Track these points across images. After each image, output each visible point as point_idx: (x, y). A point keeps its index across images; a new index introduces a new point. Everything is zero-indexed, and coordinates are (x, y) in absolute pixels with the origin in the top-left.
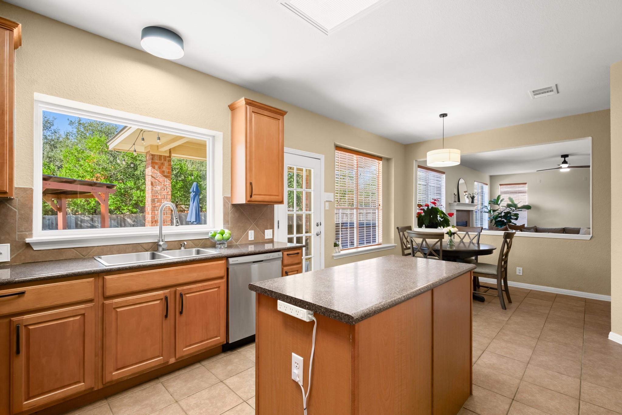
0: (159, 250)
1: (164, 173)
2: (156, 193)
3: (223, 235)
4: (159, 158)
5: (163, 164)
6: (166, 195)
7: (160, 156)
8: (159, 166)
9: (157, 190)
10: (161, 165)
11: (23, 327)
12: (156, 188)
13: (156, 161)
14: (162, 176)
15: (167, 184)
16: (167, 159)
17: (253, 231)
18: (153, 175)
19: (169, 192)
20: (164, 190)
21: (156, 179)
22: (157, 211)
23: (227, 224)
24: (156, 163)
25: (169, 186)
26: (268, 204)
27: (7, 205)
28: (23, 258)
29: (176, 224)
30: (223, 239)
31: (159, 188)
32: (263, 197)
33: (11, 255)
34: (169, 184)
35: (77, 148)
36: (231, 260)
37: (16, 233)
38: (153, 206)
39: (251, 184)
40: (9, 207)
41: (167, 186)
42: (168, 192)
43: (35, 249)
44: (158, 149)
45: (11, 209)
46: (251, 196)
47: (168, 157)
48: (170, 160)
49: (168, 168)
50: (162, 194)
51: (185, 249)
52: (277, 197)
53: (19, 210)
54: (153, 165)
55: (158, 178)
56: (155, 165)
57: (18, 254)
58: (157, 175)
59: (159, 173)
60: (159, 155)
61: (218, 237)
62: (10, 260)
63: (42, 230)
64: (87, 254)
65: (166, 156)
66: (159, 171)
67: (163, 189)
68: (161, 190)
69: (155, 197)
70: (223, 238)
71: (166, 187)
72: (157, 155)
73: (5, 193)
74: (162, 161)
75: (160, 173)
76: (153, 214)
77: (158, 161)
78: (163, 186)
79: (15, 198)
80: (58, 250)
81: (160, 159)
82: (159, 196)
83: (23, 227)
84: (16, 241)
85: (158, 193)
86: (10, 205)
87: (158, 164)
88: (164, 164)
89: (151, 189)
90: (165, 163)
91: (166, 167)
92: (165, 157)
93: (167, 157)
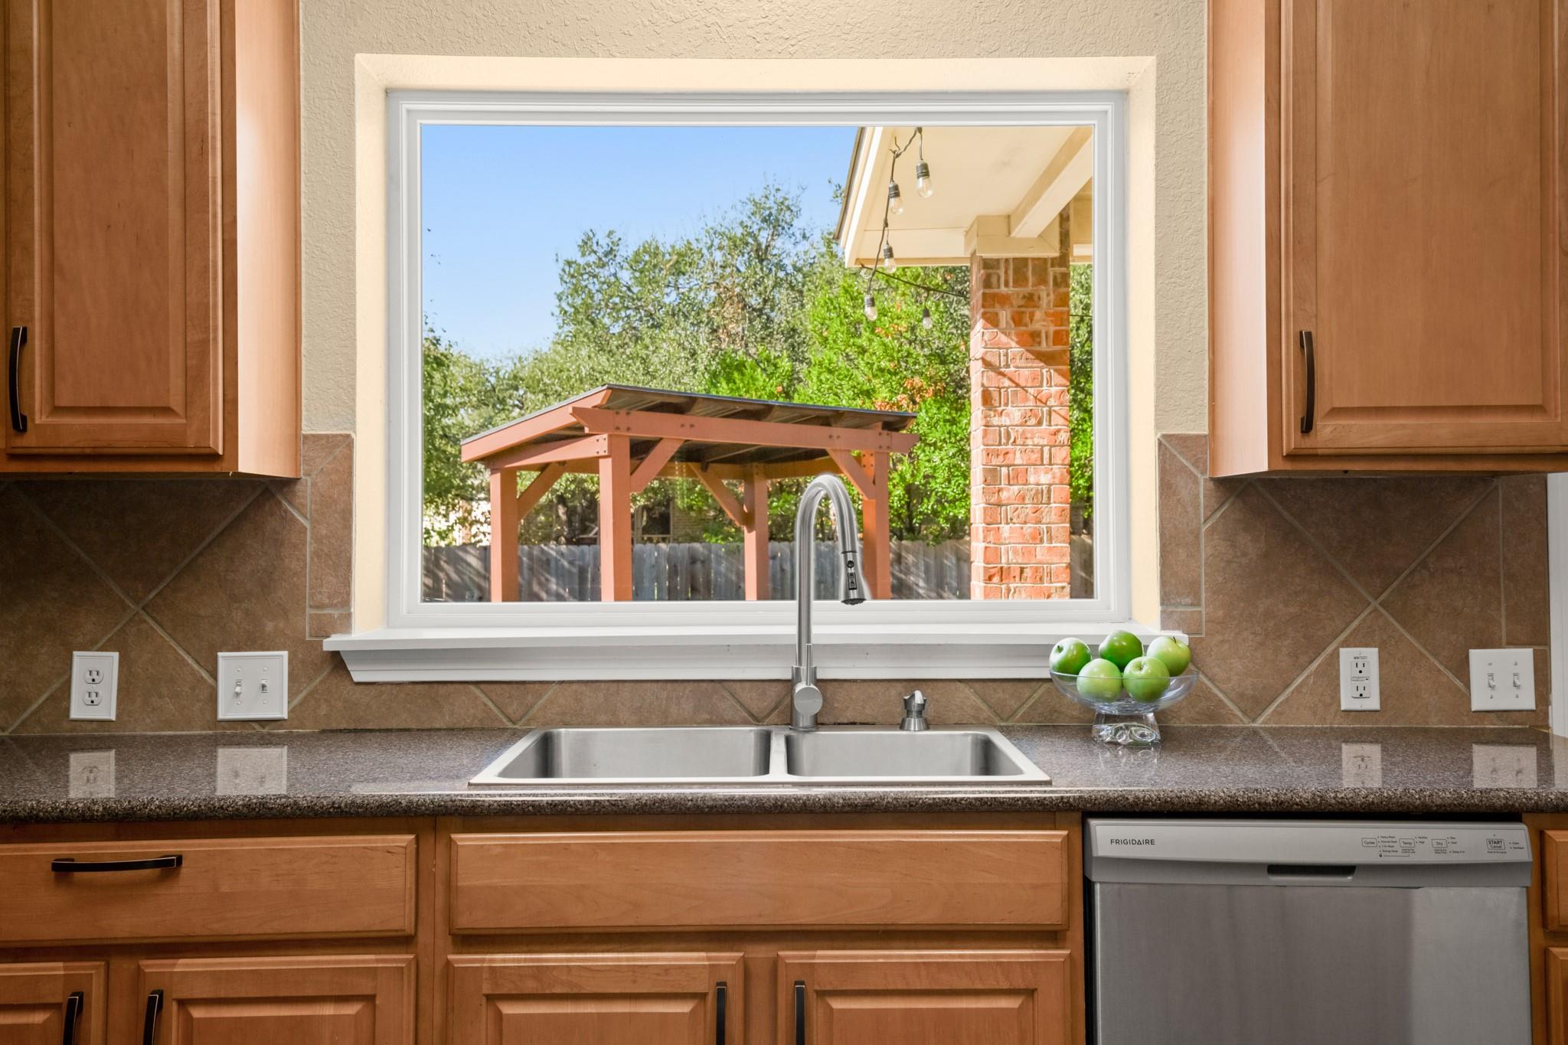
0: (797, 725)
1: (1040, 343)
2: (1003, 441)
3: (1122, 668)
4: (1016, 272)
5: (1031, 300)
6: (1046, 449)
7: (1020, 264)
8: (1016, 309)
9: (1008, 423)
10: (1026, 307)
11: (175, 1006)
12: (1003, 418)
13: (1003, 289)
14: (1030, 356)
15: (1049, 397)
16: (1051, 271)
17: (1372, 654)
18: (988, 358)
19: (1059, 431)
20: (1040, 423)
21: (1003, 375)
22: (1007, 523)
23: (1188, 600)
24: (1003, 300)
25: (1061, 405)
26: (1495, 474)
27: (280, 503)
28: (323, 710)
29: (847, 594)
30: (1122, 692)
31: (1013, 414)
32: (1404, 427)
33: (292, 695)
34: (1063, 392)
35: (850, 286)
36: (1106, 835)
37: (304, 608)
38: (992, 501)
39: (1306, 342)
40: (286, 511)
41: (1052, 402)
42: (1056, 433)
43: (357, 677)
44: (1010, 233)
45: (293, 518)
46: (1307, 425)
47: (1054, 262)
48: (1066, 276)
49: (1053, 315)
50: (1029, 442)
51: (928, 727)
52: (1537, 420)
53: (315, 523)
54: (990, 310)
55: (1012, 369)
56: (998, 308)
57: (311, 694)
58: (1006, 355)
59: (1013, 344)
60: (1015, 259)
61: (1094, 674)
62: (290, 712)
63: (425, 601)
64: (524, 715)
65: (1045, 260)
66: (1017, 335)
67: (1033, 421)
68: (1024, 424)
69: (1001, 458)
70: (1122, 686)
71: (1045, 409)
72: (1007, 260)
73: (214, 457)
74: (1029, 289)
75: (1017, 343)
76: (991, 538)
77: (1011, 290)
78: (1031, 403)
79: (303, 477)
80: (427, 686)
81: (1020, 279)
82: (1018, 454)
83: (324, 590)
84: (304, 642)
85: (1012, 440)
86: (290, 503)
87: (1012, 305)
88: (1036, 298)
89: (984, 422)
90: (1044, 295)
91: (1047, 314)
92: (1041, 264)
93: (1053, 265)
